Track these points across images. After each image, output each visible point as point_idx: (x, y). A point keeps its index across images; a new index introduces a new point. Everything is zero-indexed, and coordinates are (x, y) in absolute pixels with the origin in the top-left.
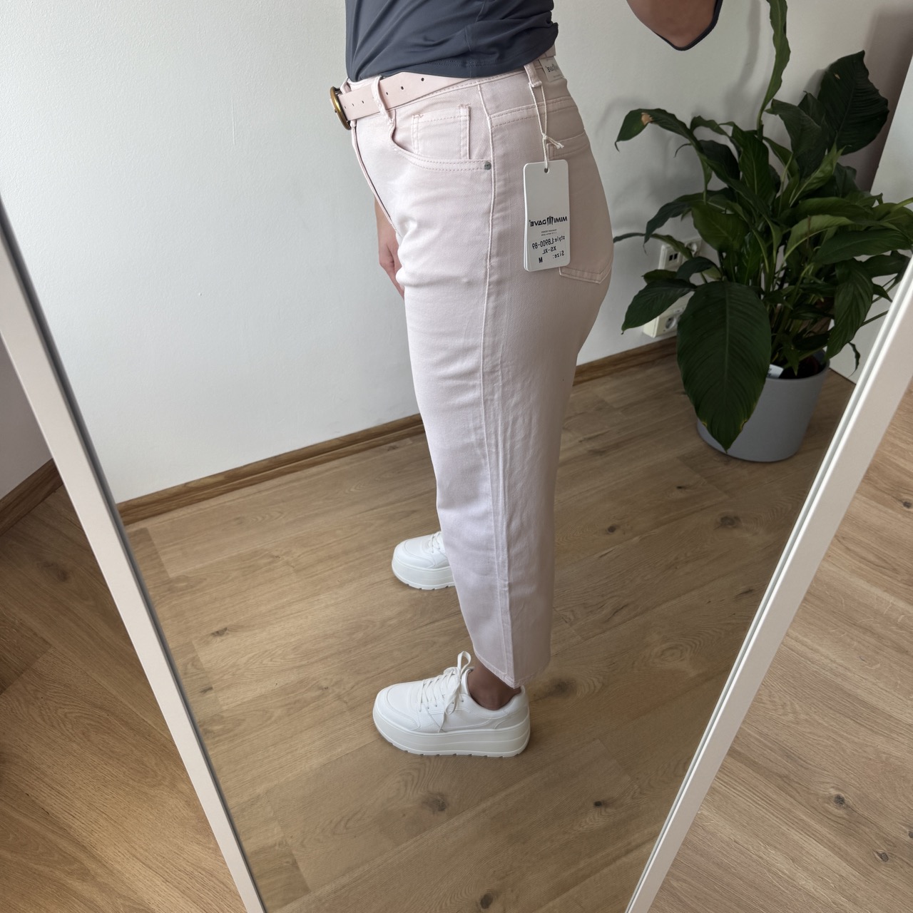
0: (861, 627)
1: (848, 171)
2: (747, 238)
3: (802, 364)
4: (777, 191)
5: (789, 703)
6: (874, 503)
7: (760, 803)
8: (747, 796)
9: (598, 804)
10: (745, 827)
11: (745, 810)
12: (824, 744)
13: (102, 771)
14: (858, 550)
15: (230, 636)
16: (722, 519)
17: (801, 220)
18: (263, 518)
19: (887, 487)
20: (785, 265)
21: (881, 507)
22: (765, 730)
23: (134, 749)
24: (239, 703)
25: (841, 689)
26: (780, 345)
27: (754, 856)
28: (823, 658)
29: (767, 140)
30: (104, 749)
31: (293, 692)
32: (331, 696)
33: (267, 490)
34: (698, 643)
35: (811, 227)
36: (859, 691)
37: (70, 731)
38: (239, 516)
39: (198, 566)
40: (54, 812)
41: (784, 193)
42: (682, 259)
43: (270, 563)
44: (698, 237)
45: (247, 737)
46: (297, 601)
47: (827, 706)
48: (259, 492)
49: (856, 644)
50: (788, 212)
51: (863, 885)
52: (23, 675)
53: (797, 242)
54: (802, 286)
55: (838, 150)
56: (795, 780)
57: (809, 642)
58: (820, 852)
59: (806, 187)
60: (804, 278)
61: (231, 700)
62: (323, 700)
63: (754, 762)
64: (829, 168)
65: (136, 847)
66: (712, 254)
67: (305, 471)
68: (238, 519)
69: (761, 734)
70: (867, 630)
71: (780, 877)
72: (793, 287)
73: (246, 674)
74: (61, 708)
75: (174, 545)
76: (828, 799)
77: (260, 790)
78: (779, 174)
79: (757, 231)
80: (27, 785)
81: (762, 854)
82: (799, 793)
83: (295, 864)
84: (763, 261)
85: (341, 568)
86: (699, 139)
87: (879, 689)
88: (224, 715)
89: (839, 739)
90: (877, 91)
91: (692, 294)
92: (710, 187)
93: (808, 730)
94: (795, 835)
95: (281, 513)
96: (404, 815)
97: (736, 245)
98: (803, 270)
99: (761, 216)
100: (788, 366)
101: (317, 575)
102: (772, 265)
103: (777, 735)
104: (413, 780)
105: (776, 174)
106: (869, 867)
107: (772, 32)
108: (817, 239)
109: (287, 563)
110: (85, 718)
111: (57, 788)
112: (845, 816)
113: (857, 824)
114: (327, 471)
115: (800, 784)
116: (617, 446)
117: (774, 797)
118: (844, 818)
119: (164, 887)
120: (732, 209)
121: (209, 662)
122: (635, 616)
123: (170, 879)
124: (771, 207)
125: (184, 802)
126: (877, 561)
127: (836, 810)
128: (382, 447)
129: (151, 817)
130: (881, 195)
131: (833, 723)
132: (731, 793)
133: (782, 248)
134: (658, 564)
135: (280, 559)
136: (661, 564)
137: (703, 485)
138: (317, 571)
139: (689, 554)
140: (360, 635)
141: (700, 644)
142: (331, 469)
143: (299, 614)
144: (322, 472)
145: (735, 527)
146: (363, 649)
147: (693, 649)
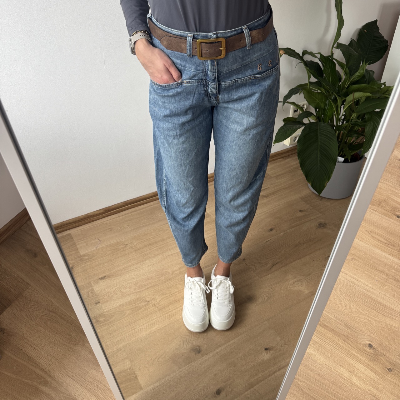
0: (379, 270)
1: (371, 72)
2: (327, 102)
3: (352, 156)
4: (340, 82)
5: (348, 304)
6: (384, 216)
7: (336, 347)
8: (330, 345)
9: (266, 349)
10: (330, 358)
11: (330, 351)
12: (363, 321)
13: (53, 339)
14: (377, 237)
15: (107, 280)
16: (319, 224)
17: (350, 94)
18: (121, 228)
19: (390, 209)
20: (344, 113)
21: (387, 218)
22: (338, 316)
23: (66, 329)
24: (111, 308)
25: (371, 298)
26: (342, 149)
27: (333, 371)
28: (362, 284)
29: (336, 60)
30: (54, 330)
31: (134, 303)
32: (151, 304)
33: (122, 216)
35: (354, 97)
36: (379, 298)
37: (39, 322)
38: (110, 227)
39: (93, 249)
40: (32, 357)
41: (342, 83)
42: (299, 112)
43: (124, 248)
44: (306, 102)
45: (115, 323)
46: (136, 264)
47: (364, 305)
48: (119, 217)
49: (377, 278)
50: (344, 91)
51: (381, 382)
52: (18, 298)
53: (349, 104)
54: (351, 123)
55: (366, 63)
56: (351, 337)
57: (356, 277)
58: (362, 368)
59: (353, 79)
60: (352, 120)
61: (108, 307)
62: (147, 306)
63: (333, 330)
64: (362, 71)
65: (68, 371)
66: (313, 110)
68: (110, 228)
69: (336, 317)
70: (382, 272)
71: (345, 379)
72: (347, 123)
73: (114, 296)
74: (35, 312)
75: (82, 240)
76: (365, 345)
77: (121, 346)
78: (341, 74)
79: (331, 99)
80: (21, 345)
81: (337, 370)
82: (353, 343)
83: (136, 377)
84: (335, 112)
85: (154, 249)
86: (305, 60)
87: (387, 297)
88: (106, 314)
89: (370, 319)
90: (383, 37)
91: (303, 127)
92: (311, 80)
93: (356, 316)
94: (352, 361)
95: (128, 226)
96: (183, 355)
97: (323, 106)
98: (352, 115)
99: (333, 93)
100: (346, 157)
101: (144, 252)
102: (338, 114)
103: (343, 318)
104: (186, 340)
105: (340, 74)
106: (383, 374)
107: (337, 13)
108: (357, 102)
109: (131, 247)
110: (45, 316)
111: (34, 346)
112: (373, 352)
113: (378, 356)
114: (148, 207)
115: (353, 339)
116: (273, 193)
117: (342, 345)
118: (372, 354)
119: (80, 388)
120: (320, 90)
121: (98, 291)
122: (282, 267)
123: (82, 385)
124: (337, 89)
125: (88, 352)
126: (386, 242)
127: (369, 350)
129: (74, 358)
130: (385, 82)
131: (367, 312)
132: (323, 343)
133: (342, 106)
134: (292, 244)
135: (128, 245)
136: (293, 245)
137: (311, 210)
138: (144, 250)
139: (305, 240)
140: (163, 278)
141: (310, 279)
142: (150, 206)
143: (137, 269)
144: (146, 208)
145: (325, 228)
146: (164, 284)
147: (307, 281)
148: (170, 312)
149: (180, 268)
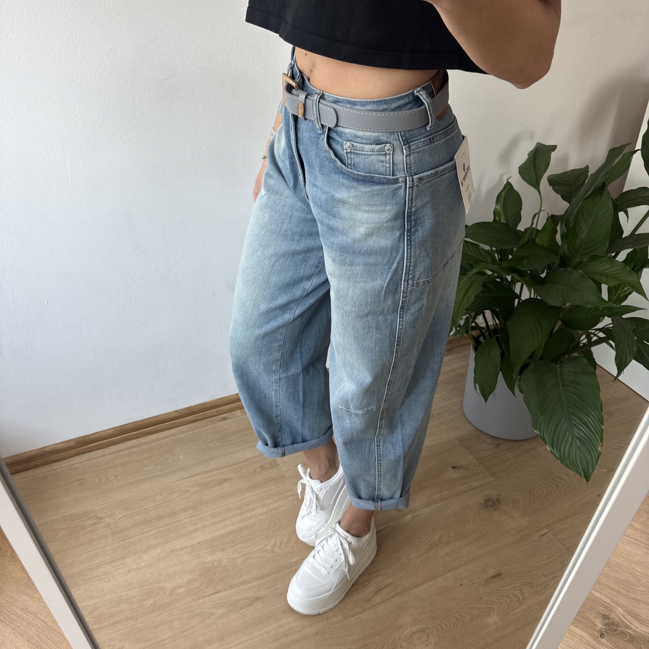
16: (486, 500)
18: (101, 480)
33: (110, 454)
34: (444, 627)
38: (81, 477)
43: (94, 524)
46: (106, 563)
48: (104, 455)
68: (80, 480)
85: (151, 532)
95: (116, 476)
101: (129, 538)
109: (108, 526)
114: (164, 438)
122: (395, 596)
128: (215, 418)
135: (103, 520)
136: (426, 544)
137: (473, 466)
138: (131, 534)
139: (451, 535)
140: (151, 601)
141: (446, 628)
142: (168, 436)
143: (104, 577)
144: (159, 439)
145: (494, 509)
146: (148, 617)
147: (439, 633)
149: (190, 582)
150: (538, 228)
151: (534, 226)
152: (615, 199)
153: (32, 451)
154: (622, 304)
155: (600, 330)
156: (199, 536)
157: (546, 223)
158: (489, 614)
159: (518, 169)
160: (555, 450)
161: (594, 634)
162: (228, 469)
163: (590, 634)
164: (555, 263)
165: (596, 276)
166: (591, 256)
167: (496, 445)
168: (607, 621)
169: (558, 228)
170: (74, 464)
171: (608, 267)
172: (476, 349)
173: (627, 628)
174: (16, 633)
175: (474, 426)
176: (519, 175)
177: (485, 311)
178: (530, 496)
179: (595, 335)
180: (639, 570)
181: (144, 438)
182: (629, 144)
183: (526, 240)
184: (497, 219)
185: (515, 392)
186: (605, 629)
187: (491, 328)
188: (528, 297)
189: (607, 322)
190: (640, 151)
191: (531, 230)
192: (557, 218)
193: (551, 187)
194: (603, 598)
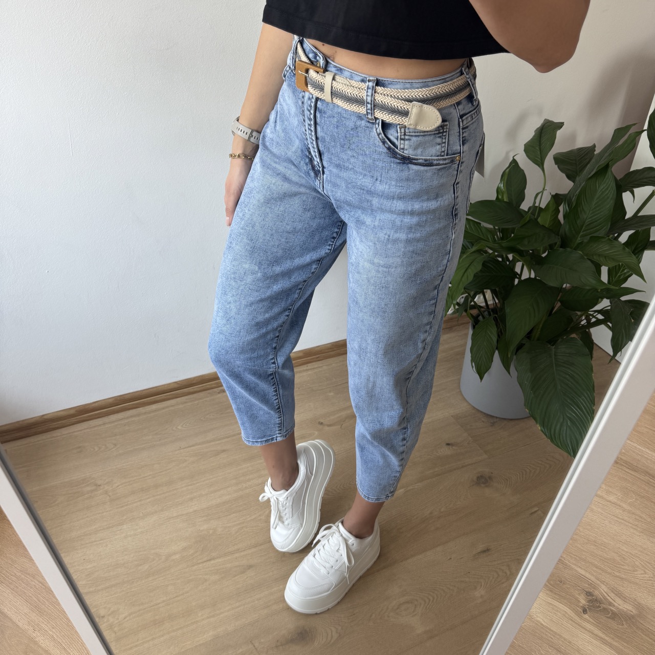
16: (478, 477)
18: (100, 448)
33: (109, 423)
38: (80, 445)
43: (92, 491)
46: (104, 529)
48: (104, 424)
67: (146, 407)
68: (80, 447)
85: (148, 500)
95: (115, 445)
101: (127, 505)
109: (106, 492)
114: (163, 408)
134: (415, 517)
135: (101, 488)
137: (468, 443)
138: (128, 501)
140: (146, 567)
141: (433, 600)
142: (167, 407)
143: (101, 542)
144: (158, 410)
145: (486, 486)
146: (143, 582)
147: (426, 605)
148: (136, 646)
149: (184, 549)
150: (541, 206)
151: (537, 204)
152: (620, 180)
153: (32, 418)
154: (622, 286)
155: (599, 312)
156: (196, 504)
157: (549, 201)
158: (475, 588)
159: (524, 146)
160: (546, 430)
161: (577, 610)
162: (226, 440)
163: (573, 610)
164: (556, 243)
165: (595, 257)
166: (591, 237)
167: (492, 423)
168: (590, 598)
169: (561, 208)
170: (74, 432)
171: (607, 248)
172: (474, 327)
173: (611, 606)
174: (15, 593)
175: (470, 404)
176: (524, 153)
177: (485, 290)
178: (523, 474)
179: (594, 317)
180: (625, 549)
181: (143, 408)
182: (634, 124)
183: (528, 219)
184: (500, 197)
185: (510, 371)
186: (588, 605)
187: (490, 307)
188: (528, 277)
189: (605, 304)
190: (646, 132)
191: (535, 209)
192: (561, 197)
193: (557, 166)
194: (588, 575)
